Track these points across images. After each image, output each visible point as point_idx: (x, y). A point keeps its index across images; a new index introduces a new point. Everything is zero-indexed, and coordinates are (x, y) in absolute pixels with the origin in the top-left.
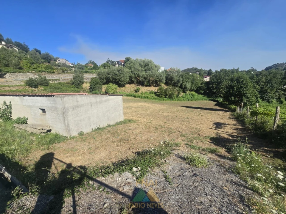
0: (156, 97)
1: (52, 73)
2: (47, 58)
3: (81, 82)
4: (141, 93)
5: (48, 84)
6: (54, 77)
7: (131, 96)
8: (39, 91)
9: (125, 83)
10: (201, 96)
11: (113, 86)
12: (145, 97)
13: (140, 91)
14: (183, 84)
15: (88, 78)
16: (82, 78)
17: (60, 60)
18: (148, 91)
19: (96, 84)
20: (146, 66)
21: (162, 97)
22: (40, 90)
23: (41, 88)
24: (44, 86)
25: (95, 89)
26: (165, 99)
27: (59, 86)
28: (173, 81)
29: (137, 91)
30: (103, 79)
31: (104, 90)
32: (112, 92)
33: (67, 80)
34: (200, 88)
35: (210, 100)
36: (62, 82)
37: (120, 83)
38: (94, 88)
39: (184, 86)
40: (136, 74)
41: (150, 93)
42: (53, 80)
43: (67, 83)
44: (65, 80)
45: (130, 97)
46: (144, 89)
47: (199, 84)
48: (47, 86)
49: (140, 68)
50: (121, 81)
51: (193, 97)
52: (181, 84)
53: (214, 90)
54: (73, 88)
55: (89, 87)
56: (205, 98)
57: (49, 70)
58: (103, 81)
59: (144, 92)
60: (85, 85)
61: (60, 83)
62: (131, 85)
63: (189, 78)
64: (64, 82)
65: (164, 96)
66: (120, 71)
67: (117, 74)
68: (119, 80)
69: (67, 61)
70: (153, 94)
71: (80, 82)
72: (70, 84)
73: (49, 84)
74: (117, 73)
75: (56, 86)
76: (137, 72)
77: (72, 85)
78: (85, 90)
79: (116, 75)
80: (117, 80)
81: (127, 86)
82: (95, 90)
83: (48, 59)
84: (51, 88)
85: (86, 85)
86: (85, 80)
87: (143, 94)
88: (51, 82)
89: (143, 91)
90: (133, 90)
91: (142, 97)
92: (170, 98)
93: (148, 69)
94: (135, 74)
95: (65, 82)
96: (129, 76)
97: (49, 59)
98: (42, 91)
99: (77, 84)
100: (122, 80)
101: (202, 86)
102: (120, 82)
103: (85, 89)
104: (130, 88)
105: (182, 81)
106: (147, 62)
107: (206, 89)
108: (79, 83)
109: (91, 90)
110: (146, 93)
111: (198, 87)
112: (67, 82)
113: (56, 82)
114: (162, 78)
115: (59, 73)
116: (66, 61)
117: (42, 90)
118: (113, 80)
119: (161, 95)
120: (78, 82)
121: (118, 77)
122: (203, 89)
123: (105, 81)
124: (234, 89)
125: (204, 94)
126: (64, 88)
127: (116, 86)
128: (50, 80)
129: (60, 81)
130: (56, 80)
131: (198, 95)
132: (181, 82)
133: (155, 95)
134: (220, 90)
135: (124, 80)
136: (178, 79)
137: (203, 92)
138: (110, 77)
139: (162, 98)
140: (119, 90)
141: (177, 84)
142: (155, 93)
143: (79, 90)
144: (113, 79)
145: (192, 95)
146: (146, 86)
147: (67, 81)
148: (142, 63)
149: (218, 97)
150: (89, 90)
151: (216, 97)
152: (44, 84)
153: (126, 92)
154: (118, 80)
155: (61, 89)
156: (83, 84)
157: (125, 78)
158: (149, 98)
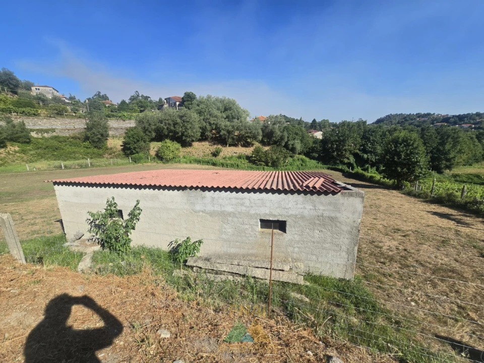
0: (250, 165)
1: (34, 114)
2: (7, 82)
3: (104, 136)
4: (224, 158)
5: (29, 139)
6: (40, 125)
7: (208, 163)
8: (8, 153)
9: (194, 139)
10: (314, 162)
11: (174, 146)
12: (232, 166)
13: (221, 154)
14: (289, 143)
15: (116, 129)
16: (106, 128)
17: (41, 88)
18: (235, 154)
19: (138, 141)
20: (226, 110)
21: (261, 165)
22: (11, 152)
23: (13, 149)
24: (22, 143)
25: (137, 150)
26: (266, 167)
27: (55, 143)
28: (274, 137)
29: (215, 154)
30: (150, 132)
31: (153, 153)
32: (171, 156)
33: (70, 131)
34: (313, 150)
35: (328, 168)
36: (61, 135)
37: (185, 140)
38: (135, 148)
39: (291, 146)
40: (214, 123)
41: (240, 157)
42: (38, 131)
43: (72, 138)
44: (67, 131)
45: (205, 165)
46: (228, 151)
47: (311, 144)
48: (28, 143)
49: (218, 113)
50: (186, 136)
51: (304, 164)
52: (286, 143)
53: (334, 152)
54: (87, 148)
55: (121, 146)
56: (320, 165)
57: (27, 110)
58: (150, 134)
59: (228, 156)
60: (112, 142)
61: (56, 137)
62: (203, 143)
63: (297, 133)
64: (64, 135)
65: (263, 164)
66: (185, 118)
67: (177, 123)
68: (183, 135)
69: (56, 92)
70: (243, 159)
71: (102, 135)
72: (79, 139)
73: (32, 139)
74: (179, 120)
75: (48, 144)
76: (214, 120)
77: (84, 142)
78: (114, 153)
79: (175, 124)
80: (178, 133)
81: (196, 144)
82: (137, 152)
83: (10, 83)
84: (38, 148)
85: (115, 143)
86: (110, 133)
87: (227, 159)
88: (33, 134)
89: (226, 153)
90: (208, 152)
91: (227, 165)
92: (274, 166)
93: (232, 116)
94: (210, 124)
95: (67, 135)
96: (200, 128)
97: (13, 85)
98: (18, 154)
99: (97, 140)
100: (188, 133)
101: (315, 147)
102: (184, 138)
103: (115, 150)
104: (202, 148)
105: (288, 137)
106: (227, 103)
107: (321, 150)
108: (99, 139)
109: (128, 152)
110: (231, 158)
111: (309, 148)
112: (71, 135)
113: (46, 135)
114: (258, 133)
115: (50, 117)
116: (54, 91)
117: (16, 152)
118: (170, 134)
119: (259, 161)
120: (99, 136)
121: (180, 129)
122: (317, 151)
123: (154, 134)
124: (401, 155)
125: (318, 159)
126: (68, 149)
127: (178, 145)
128: (32, 130)
129: (54, 134)
130: (47, 131)
131: (310, 161)
132: (286, 140)
133: (247, 161)
134: (342, 153)
135: (192, 134)
136: (281, 134)
137: (317, 155)
138: (164, 128)
139: (262, 167)
140: (182, 151)
141: (280, 142)
142: (248, 158)
143: (101, 151)
144: (171, 131)
145: (303, 160)
146: (230, 145)
147: (71, 133)
148: (220, 105)
149: (338, 163)
150: (122, 153)
151: (335, 163)
152: (20, 140)
153: (196, 156)
154: (180, 134)
155: (62, 151)
156: (107, 139)
157: (194, 131)
158: (240, 167)
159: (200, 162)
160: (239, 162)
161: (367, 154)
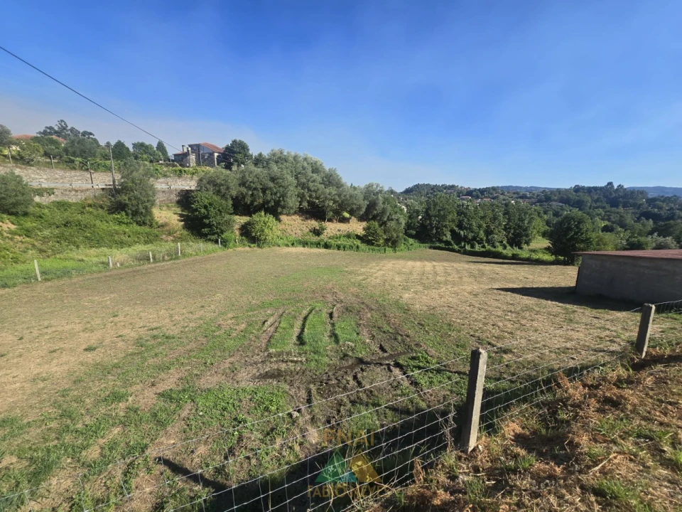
4: (331, 238)
13: (325, 233)
18: (338, 232)
21: (378, 245)
33: (79, 193)
35: (430, 248)
36: (68, 199)
41: (347, 236)
43: (89, 206)
47: (406, 219)
59: (332, 234)
64: (74, 201)
72: (102, 208)
90: (305, 229)
95: (79, 201)
104: (296, 224)
107: (419, 227)
110: (337, 237)
122: (414, 228)
127: (274, 220)
139: (383, 248)
142: (359, 237)
147: (83, 197)
152: (18, 209)
153: (294, 236)
158: (360, 249)
159: (307, 244)
160: (348, 242)
161: (462, 230)
